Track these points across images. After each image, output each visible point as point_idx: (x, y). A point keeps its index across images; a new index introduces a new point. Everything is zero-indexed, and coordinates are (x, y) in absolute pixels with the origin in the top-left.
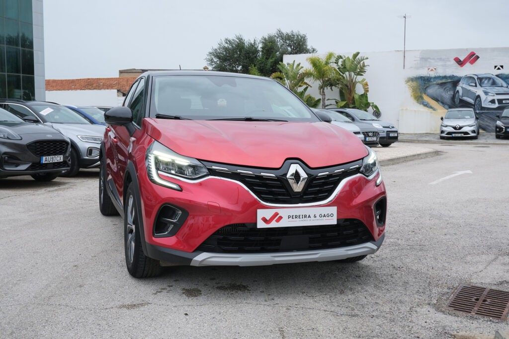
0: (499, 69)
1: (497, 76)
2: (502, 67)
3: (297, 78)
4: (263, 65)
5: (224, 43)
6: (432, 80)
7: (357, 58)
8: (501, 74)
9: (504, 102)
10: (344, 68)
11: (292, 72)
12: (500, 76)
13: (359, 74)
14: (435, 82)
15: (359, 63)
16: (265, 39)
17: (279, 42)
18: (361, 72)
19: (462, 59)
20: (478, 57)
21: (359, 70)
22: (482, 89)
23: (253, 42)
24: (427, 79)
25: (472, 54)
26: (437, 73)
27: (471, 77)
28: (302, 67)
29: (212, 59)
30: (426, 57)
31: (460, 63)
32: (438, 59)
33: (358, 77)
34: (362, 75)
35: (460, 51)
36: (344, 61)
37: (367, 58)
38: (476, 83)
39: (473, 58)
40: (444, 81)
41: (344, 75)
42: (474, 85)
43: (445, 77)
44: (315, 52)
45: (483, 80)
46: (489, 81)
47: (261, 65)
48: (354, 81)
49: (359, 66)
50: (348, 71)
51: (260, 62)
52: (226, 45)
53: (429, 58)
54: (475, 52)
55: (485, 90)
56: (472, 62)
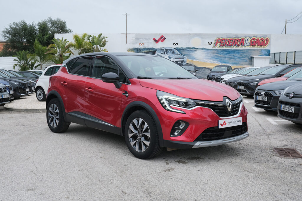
0: (176, 45)
1: (175, 48)
2: (177, 44)
3: (65, 48)
4: (41, 39)
5: (12, 25)
6: (142, 50)
7: (101, 37)
8: (177, 48)
9: (178, 62)
10: (93, 42)
11: (61, 44)
12: (176, 49)
13: (102, 46)
14: (143, 52)
15: (102, 40)
16: (40, 23)
17: (49, 25)
18: (103, 45)
19: (157, 39)
20: (165, 39)
21: (102, 44)
22: (168, 55)
23: (31, 25)
24: (139, 50)
25: (162, 37)
26: (144, 46)
27: (162, 49)
28: (68, 42)
29: (5, 35)
30: (138, 38)
31: (156, 41)
32: (145, 39)
33: (102, 48)
34: (104, 47)
35: (156, 34)
36: (93, 38)
37: (107, 38)
38: (164, 52)
39: (162, 39)
40: (148, 51)
41: (93, 47)
42: (163, 53)
43: (148, 49)
44: (71, 32)
45: (168, 51)
46: (171, 51)
47: (39, 39)
48: (99, 50)
49: (102, 41)
50: (95, 44)
51: (39, 37)
52: (14, 27)
53: (140, 38)
54: (164, 36)
55: (169, 56)
56: (162, 41)
